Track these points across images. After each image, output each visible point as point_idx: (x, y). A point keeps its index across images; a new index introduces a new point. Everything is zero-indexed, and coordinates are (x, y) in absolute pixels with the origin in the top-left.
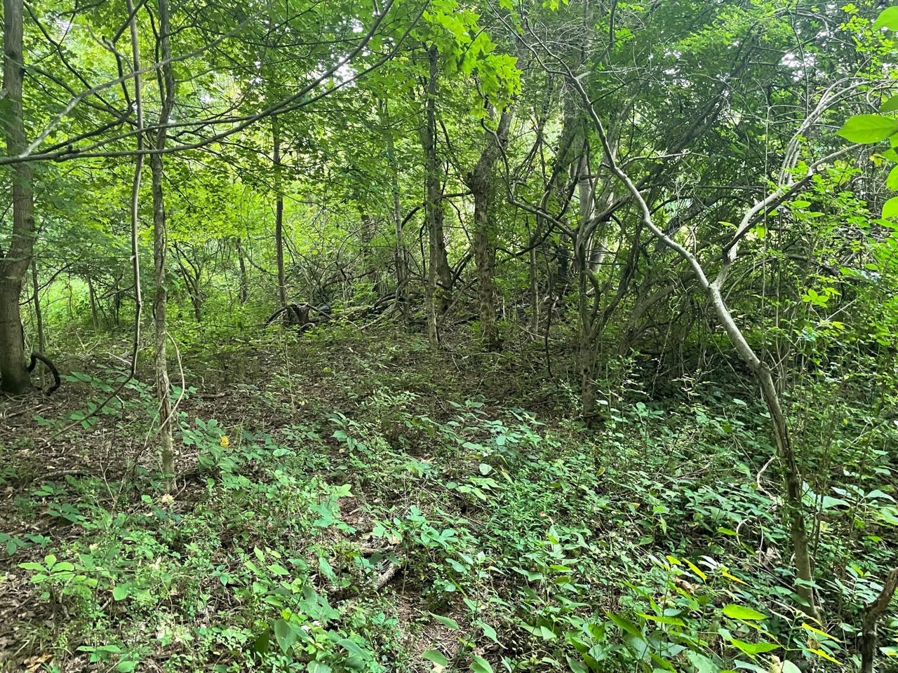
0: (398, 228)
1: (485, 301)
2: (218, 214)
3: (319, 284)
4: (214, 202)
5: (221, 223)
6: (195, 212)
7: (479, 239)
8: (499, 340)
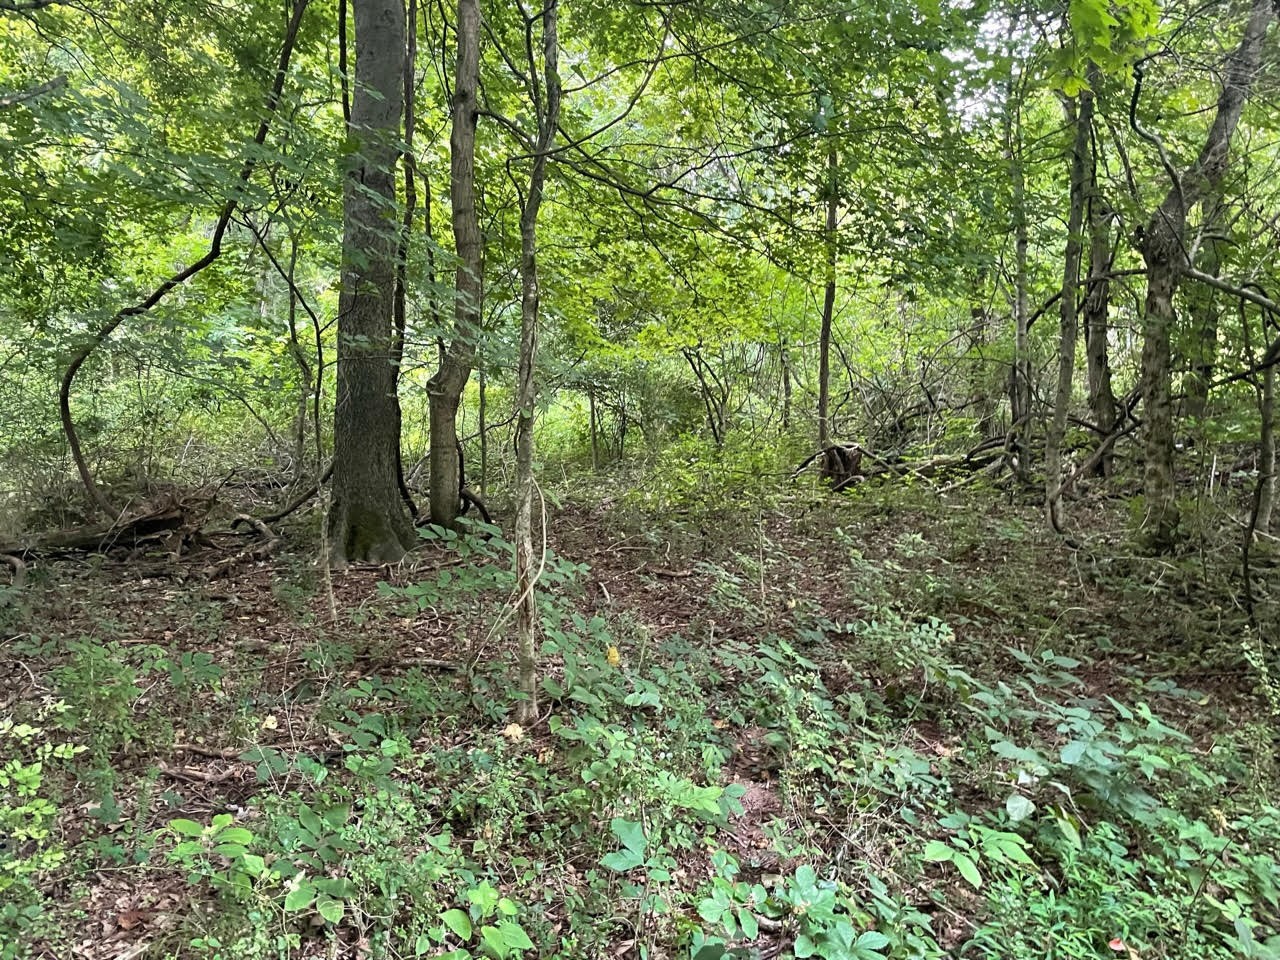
0: (1020, 329)
1: (1157, 461)
2: (737, 308)
3: (895, 415)
4: (731, 291)
5: (740, 320)
6: (704, 305)
7: (1152, 348)
8: (1177, 534)
